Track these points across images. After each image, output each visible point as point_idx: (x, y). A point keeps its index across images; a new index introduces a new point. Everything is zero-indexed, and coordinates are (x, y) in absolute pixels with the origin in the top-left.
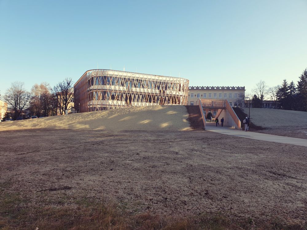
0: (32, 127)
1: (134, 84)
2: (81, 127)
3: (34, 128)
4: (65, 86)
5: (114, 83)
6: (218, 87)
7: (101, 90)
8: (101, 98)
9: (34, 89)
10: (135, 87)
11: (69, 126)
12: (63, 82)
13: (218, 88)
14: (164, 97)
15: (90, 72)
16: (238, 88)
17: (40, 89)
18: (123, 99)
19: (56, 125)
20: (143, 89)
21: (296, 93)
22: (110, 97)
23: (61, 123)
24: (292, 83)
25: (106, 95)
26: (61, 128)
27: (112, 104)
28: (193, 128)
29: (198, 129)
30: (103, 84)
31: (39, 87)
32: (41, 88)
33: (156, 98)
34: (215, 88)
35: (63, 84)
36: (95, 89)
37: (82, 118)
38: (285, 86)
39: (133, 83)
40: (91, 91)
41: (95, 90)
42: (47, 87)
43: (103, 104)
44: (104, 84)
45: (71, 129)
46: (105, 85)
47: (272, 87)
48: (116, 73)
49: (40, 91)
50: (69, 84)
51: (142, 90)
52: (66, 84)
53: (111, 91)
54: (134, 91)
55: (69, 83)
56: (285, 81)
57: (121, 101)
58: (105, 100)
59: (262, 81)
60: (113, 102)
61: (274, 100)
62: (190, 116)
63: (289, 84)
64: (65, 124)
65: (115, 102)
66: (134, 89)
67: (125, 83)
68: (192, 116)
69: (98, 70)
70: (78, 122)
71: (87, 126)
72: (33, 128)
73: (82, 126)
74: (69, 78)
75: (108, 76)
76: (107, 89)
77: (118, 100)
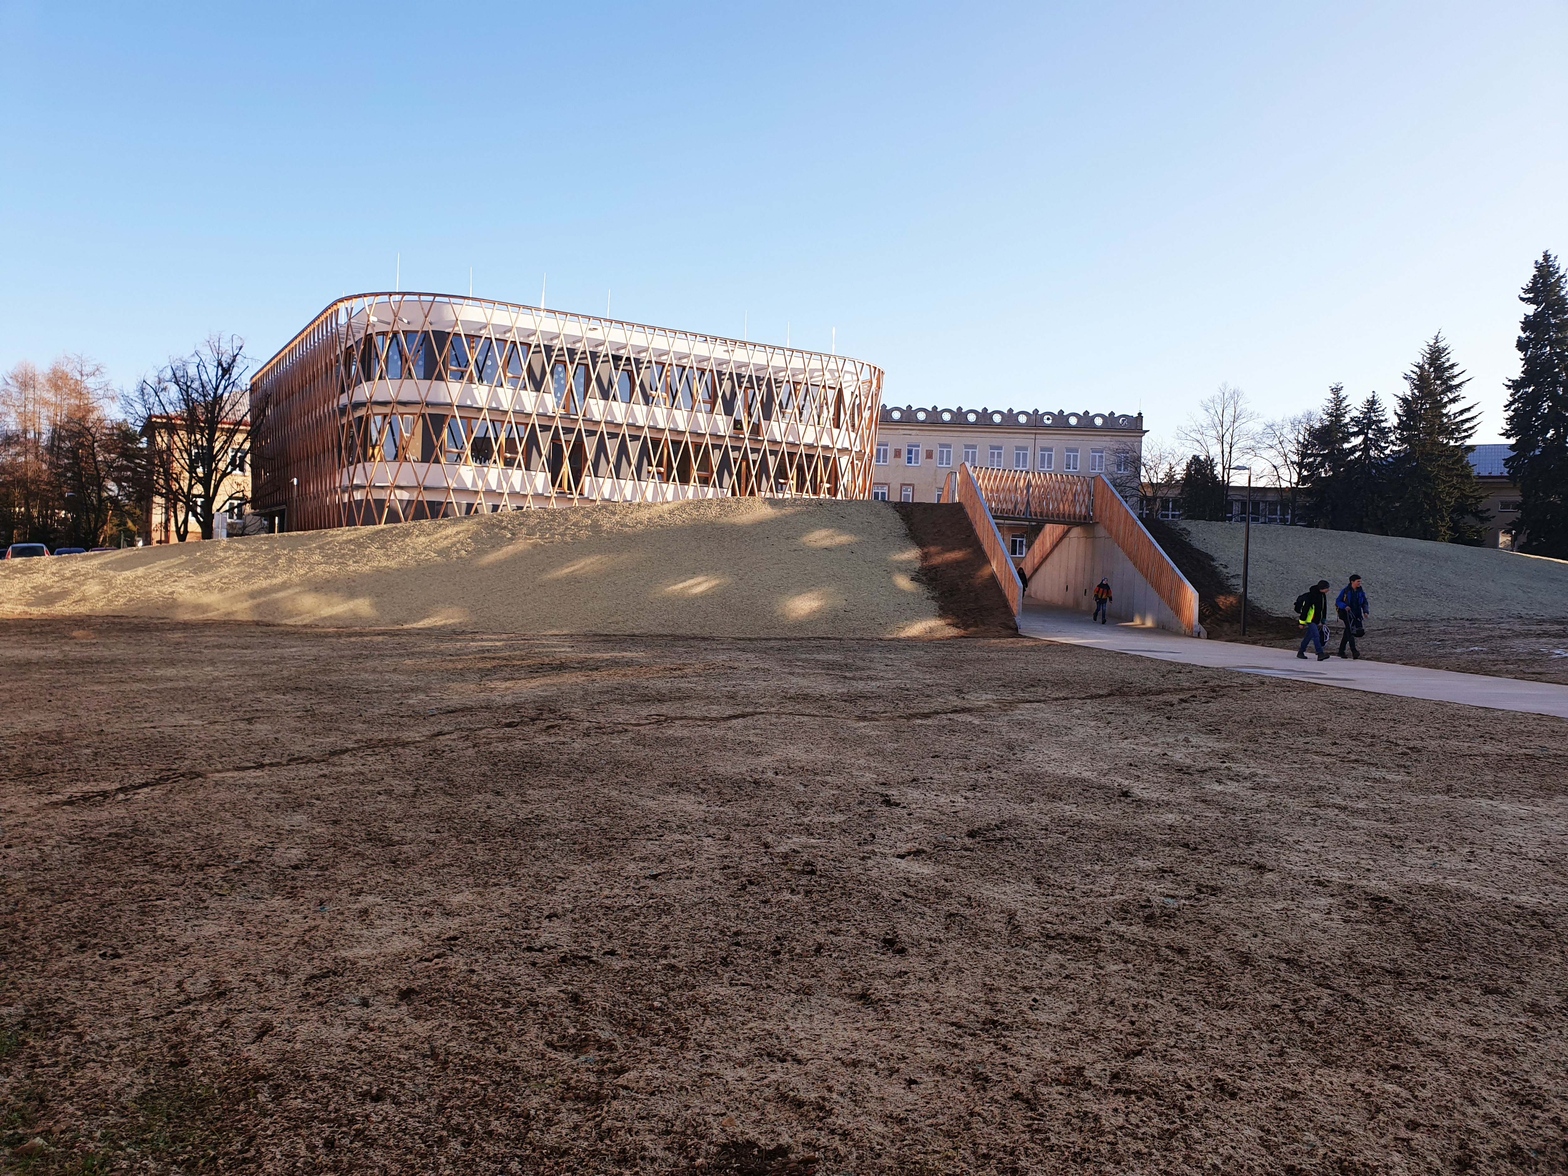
0: (29, 605)
1: (599, 378)
2: (327, 611)
3: (44, 610)
4: (204, 377)
5: (487, 371)
6: (1011, 410)
7: (416, 409)
8: (415, 450)
9: (14, 390)
10: (605, 396)
11: (258, 606)
12: (197, 360)
13: (1010, 418)
14: (757, 457)
15: (357, 304)
16: (1111, 420)
17: (50, 396)
18: (540, 461)
19: (180, 599)
20: (645, 408)
21: (1387, 452)
22: (468, 447)
23: (208, 587)
24: (1372, 403)
25: (445, 433)
26: (211, 615)
27: (474, 483)
28: (955, 625)
29: (983, 628)
30: (428, 376)
31: (41, 379)
32: (57, 388)
33: (716, 458)
34: (997, 418)
35: (192, 371)
36: (380, 400)
37: (328, 559)
38: (1337, 416)
39: (594, 377)
40: (362, 412)
41: (384, 404)
42: (90, 383)
43: (427, 483)
44: (431, 372)
45: (269, 619)
46: (440, 378)
47: (1278, 420)
48: (501, 317)
49: (46, 403)
50: (226, 370)
51: (640, 413)
52: (211, 373)
53: (471, 412)
54: (597, 418)
55: (231, 366)
56: (1336, 391)
57: (528, 468)
58: (437, 461)
59: (1231, 387)
60: (484, 477)
61: (1285, 485)
62: (925, 557)
63: (1355, 407)
64: (230, 593)
65: (494, 473)
66: (596, 407)
67: (548, 370)
68: (937, 560)
69: (404, 294)
70: (309, 580)
71: (363, 606)
72: (36, 612)
73: (329, 605)
74: (229, 338)
75: (459, 329)
76: (451, 405)
77: (509, 463)
